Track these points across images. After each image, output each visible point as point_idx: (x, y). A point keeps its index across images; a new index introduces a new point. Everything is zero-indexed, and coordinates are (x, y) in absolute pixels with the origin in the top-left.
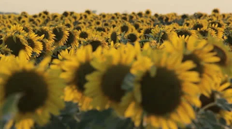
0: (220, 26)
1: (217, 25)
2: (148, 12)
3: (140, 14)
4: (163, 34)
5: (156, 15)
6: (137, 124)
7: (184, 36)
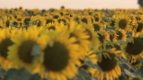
0: (71, 16)
1: (69, 16)
2: (21, 8)
3: (16, 10)
4: (39, 21)
5: (26, 10)
6: (42, 77)
7: (50, 23)
